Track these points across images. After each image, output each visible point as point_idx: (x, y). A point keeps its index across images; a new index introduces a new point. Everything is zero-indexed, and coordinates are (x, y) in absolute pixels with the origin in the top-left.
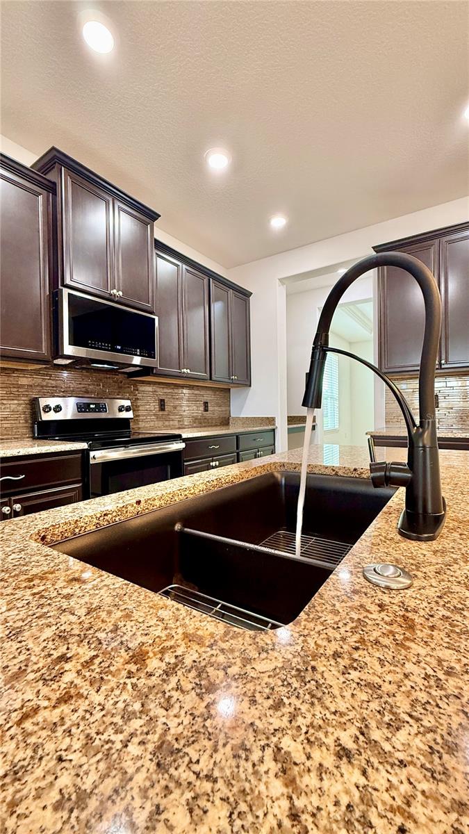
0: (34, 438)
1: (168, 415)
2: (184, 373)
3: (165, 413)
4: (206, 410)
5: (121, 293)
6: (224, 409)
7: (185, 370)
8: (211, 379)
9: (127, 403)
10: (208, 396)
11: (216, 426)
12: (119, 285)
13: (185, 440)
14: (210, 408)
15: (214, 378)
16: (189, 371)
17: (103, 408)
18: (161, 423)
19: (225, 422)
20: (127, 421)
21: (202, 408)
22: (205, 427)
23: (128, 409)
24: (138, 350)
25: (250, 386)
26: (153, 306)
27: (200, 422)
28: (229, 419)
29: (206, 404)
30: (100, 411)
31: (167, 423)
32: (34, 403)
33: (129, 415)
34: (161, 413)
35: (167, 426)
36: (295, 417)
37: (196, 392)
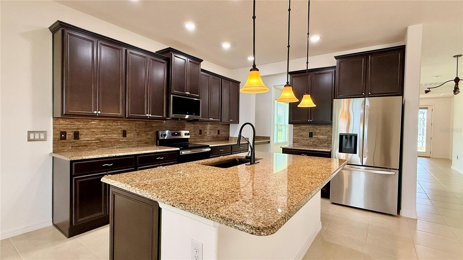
0: (157, 145)
1: (203, 136)
2: (210, 120)
3: (202, 135)
4: (219, 133)
5: (189, 93)
6: (226, 133)
7: (211, 119)
8: (221, 121)
9: (188, 132)
10: (220, 128)
11: (223, 141)
12: (188, 90)
13: (210, 147)
14: (220, 133)
15: (222, 121)
16: (212, 119)
17: (179, 134)
18: (200, 139)
19: (227, 139)
20: (188, 139)
21: (217, 133)
22: (218, 141)
23: (188, 134)
24: (194, 113)
25: (239, 123)
26: (200, 95)
27: (216, 139)
28: (229, 138)
29: (219, 131)
30: (178, 136)
31: (202, 139)
32: (157, 133)
33: (188, 137)
34: (200, 135)
35: (202, 141)
36: (260, 137)
37: (215, 126)
